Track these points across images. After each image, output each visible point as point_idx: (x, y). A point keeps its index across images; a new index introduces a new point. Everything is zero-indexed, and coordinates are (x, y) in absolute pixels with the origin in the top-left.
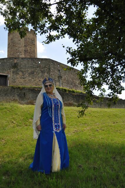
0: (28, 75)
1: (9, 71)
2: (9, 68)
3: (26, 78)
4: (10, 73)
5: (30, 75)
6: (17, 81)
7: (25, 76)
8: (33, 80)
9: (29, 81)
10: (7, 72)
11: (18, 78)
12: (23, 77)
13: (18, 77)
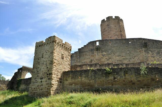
0: (156, 55)
1: (140, 50)
2: (140, 47)
3: (155, 57)
4: (142, 51)
5: (157, 55)
6: (149, 59)
7: (154, 55)
8: (160, 59)
9: (158, 60)
10: (139, 51)
11: (149, 57)
12: (152, 56)
13: (149, 55)
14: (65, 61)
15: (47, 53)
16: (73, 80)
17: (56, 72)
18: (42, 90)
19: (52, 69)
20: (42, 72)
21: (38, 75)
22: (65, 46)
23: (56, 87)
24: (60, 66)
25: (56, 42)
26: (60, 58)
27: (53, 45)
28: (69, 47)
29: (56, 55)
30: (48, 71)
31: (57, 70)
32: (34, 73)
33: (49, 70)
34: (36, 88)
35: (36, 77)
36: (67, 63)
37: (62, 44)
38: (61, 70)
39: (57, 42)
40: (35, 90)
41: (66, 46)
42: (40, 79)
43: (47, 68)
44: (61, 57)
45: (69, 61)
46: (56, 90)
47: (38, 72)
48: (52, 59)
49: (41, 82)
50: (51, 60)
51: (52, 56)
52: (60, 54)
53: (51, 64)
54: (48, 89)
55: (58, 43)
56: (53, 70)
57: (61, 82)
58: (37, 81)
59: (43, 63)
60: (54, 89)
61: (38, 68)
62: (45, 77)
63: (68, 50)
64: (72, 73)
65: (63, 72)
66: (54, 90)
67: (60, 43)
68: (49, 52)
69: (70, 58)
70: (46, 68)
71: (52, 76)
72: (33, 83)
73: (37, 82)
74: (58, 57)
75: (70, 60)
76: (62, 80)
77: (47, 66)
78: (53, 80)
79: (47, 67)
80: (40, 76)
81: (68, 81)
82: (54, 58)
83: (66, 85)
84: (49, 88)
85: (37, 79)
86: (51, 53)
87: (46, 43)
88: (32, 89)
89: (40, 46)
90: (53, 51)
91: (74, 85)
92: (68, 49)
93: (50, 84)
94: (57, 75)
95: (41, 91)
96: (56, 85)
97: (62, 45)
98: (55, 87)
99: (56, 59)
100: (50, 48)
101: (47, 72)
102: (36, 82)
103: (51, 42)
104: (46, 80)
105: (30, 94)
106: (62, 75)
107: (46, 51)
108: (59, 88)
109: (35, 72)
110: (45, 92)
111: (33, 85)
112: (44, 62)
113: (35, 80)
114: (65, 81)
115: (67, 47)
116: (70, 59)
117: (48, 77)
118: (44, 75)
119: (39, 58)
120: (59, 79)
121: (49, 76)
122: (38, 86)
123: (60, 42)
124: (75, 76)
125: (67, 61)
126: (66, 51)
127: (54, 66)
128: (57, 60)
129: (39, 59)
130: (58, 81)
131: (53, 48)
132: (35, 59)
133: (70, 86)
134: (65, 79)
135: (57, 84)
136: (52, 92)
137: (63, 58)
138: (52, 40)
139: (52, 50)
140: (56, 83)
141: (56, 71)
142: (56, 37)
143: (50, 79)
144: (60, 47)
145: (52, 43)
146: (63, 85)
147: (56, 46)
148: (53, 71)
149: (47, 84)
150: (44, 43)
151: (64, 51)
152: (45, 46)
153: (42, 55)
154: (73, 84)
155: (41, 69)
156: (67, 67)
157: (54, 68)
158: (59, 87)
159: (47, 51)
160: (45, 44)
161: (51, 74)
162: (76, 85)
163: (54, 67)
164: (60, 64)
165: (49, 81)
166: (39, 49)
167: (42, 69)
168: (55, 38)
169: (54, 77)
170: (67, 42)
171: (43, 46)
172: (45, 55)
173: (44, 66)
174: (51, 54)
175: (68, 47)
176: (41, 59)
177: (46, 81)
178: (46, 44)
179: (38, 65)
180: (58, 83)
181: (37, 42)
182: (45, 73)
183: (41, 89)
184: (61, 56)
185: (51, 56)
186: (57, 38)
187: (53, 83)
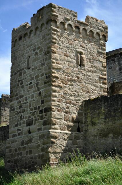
14: (89, 71)
15: (36, 54)
16: (110, 123)
17: (63, 105)
18: (31, 152)
19: (50, 96)
20: (30, 106)
21: (23, 114)
22: (84, 29)
23: (65, 143)
24: (72, 85)
25: (56, 22)
26: (72, 64)
27: (50, 30)
28: (99, 29)
29: (58, 58)
30: (42, 102)
31: (65, 98)
32: (14, 110)
33: (45, 100)
34: (20, 149)
35: (18, 121)
36: (95, 77)
37: (77, 24)
38: (79, 96)
39: (60, 19)
40: (18, 154)
41: (89, 28)
42: (25, 125)
43: (40, 94)
44: (75, 61)
45: (100, 70)
46: (65, 151)
47: (21, 107)
48: (50, 69)
49: (29, 132)
50: (47, 71)
51: (49, 61)
52: (72, 54)
53: (48, 84)
54: (43, 150)
55: (63, 23)
56: (53, 98)
57: (79, 130)
58: (20, 130)
59: (31, 83)
60: (59, 150)
61: (22, 96)
62: (36, 120)
63: (97, 37)
64: (106, 104)
65: (84, 101)
66: (59, 153)
67: (70, 22)
68: (41, 51)
69: (104, 60)
70: (36, 94)
71: (51, 114)
72: (13, 136)
73: (22, 133)
74: (67, 61)
75: (103, 67)
76: (83, 125)
77: (39, 89)
78: (55, 124)
79: (38, 92)
80: (26, 118)
81: (96, 127)
82: (55, 65)
83: (93, 136)
84: (45, 146)
85: (20, 125)
86: (45, 54)
87: (33, 28)
88: (10, 151)
89: (20, 38)
90: (49, 47)
91: (111, 135)
92: (94, 35)
93: (48, 137)
94: (66, 112)
95: (29, 155)
96: (64, 139)
97: (77, 27)
98: (61, 144)
99: (59, 69)
100: (44, 40)
101: (40, 105)
102: (19, 135)
103: (45, 23)
104: (38, 126)
105: (8, 163)
106: (81, 109)
107: (34, 50)
108: (73, 146)
109: (16, 107)
110: (38, 159)
111: (12, 142)
112: (32, 79)
113: (17, 128)
114: (90, 126)
115: (91, 31)
116: (105, 64)
117: (42, 118)
118: (33, 114)
119: (22, 70)
120: (73, 121)
121: (46, 115)
122: (23, 143)
123: (67, 20)
124: (115, 112)
125: (94, 69)
126: (90, 42)
127: (57, 89)
128: (64, 72)
129: (20, 75)
130: (69, 126)
131: (50, 38)
132: (13, 73)
133: (103, 141)
134: (89, 119)
135: (66, 137)
136: (52, 157)
137: (81, 64)
138: (46, 17)
139: (48, 44)
140: (64, 133)
141: (62, 101)
142: (55, 7)
143: (48, 123)
144: (69, 35)
145: (45, 25)
146: (85, 138)
147: (57, 31)
148: (54, 101)
149: (41, 137)
150: (29, 28)
151: (83, 44)
152: (32, 35)
153: (26, 62)
154: (109, 133)
155: (26, 99)
156: (97, 87)
157: (57, 94)
158: (74, 143)
159: (38, 49)
160: (32, 31)
161: (49, 110)
162: (118, 136)
163: (55, 91)
164: (74, 81)
165: (45, 129)
166: (20, 46)
167: (29, 97)
168: (53, 11)
169: (58, 118)
170: (90, 16)
171: (27, 37)
172: (33, 62)
173: (32, 90)
174: (45, 57)
175: (95, 31)
176: (25, 72)
177: (39, 129)
178: (34, 31)
179: (21, 89)
180: (69, 132)
181: (14, 30)
182: (35, 108)
183: (29, 150)
184: (75, 58)
185: (46, 62)
186: (59, 8)
187: (55, 134)
